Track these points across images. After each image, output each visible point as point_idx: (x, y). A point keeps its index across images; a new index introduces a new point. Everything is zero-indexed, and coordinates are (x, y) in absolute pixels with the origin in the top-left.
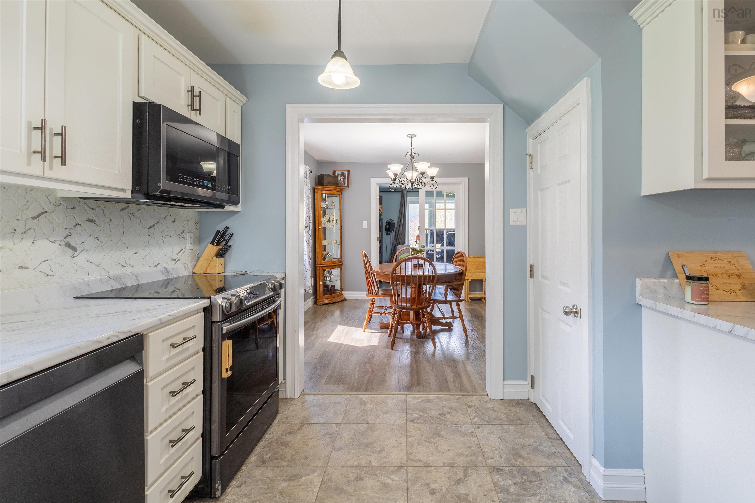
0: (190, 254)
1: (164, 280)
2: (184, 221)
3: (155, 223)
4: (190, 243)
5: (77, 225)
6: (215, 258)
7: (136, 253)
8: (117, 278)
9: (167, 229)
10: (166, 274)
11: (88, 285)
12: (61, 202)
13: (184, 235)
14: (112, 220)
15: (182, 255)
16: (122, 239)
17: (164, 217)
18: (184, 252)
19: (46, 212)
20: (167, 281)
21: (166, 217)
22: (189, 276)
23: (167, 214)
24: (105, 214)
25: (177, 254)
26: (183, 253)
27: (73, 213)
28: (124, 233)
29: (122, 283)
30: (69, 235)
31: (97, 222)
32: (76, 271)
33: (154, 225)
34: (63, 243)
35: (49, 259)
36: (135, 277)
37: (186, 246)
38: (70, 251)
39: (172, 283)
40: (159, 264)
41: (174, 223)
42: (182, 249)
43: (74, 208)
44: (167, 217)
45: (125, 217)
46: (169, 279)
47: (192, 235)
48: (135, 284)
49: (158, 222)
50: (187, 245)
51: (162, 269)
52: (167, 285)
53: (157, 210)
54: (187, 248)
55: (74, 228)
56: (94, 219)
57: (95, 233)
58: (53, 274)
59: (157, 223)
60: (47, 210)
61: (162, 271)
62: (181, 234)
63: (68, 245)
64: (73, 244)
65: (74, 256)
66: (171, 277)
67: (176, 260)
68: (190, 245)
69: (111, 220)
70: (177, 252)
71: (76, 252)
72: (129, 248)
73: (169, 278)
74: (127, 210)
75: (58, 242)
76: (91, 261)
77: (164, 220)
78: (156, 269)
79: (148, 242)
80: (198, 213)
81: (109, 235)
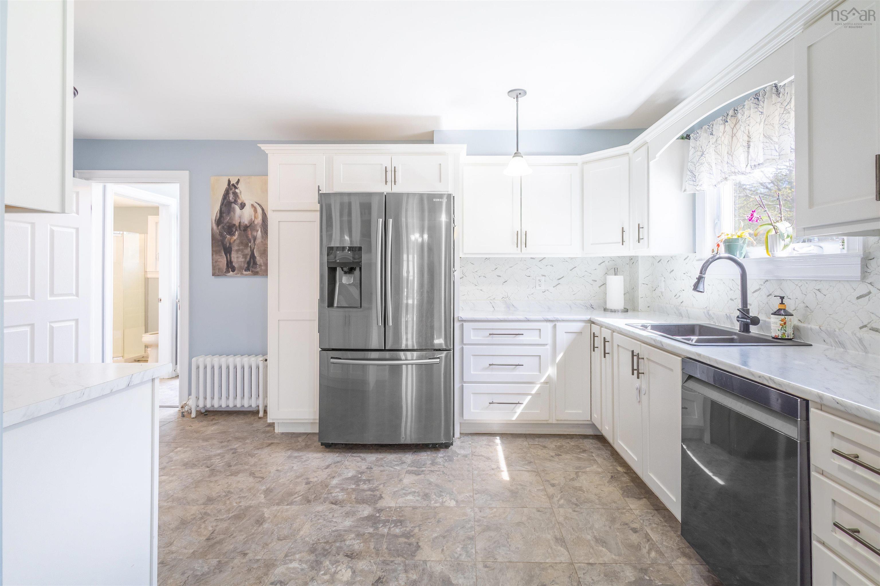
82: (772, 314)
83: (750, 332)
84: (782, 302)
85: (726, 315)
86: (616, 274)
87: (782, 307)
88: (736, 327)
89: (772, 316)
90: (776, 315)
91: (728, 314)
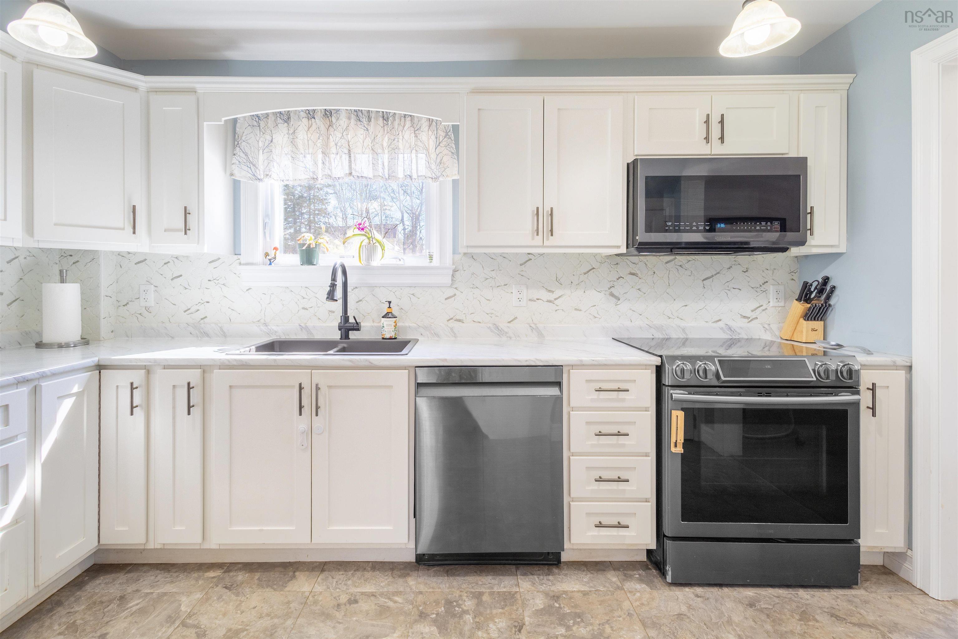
0: (779, 312)
1: (725, 338)
2: (766, 271)
3: (714, 274)
4: (775, 298)
5: (619, 278)
6: (802, 320)
7: (686, 306)
8: (659, 328)
9: (733, 281)
10: (729, 333)
11: (628, 330)
12: (606, 260)
13: (764, 287)
14: (656, 272)
15: (761, 313)
16: (667, 291)
17: (728, 267)
18: (766, 309)
19: (594, 268)
20: (731, 341)
21: (731, 267)
22: (773, 342)
23: (734, 263)
24: (647, 267)
25: (752, 311)
26: (763, 310)
27: (616, 268)
28: (670, 285)
29: (665, 334)
30: (613, 287)
31: (640, 275)
32: (620, 317)
33: (713, 276)
34: (608, 293)
35: (597, 305)
36: (681, 330)
37: (769, 302)
38: (614, 300)
39: (739, 344)
40: (720, 320)
41: (746, 274)
42: (762, 306)
43: (617, 264)
44: (733, 266)
45: (671, 269)
46: (735, 339)
47: (781, 288)
48: (682, 337)
49: (718, 273)
50: (771, 301)
51: (724, 326)
52: (731, 345)
53: (716, 260)
54: (771, 304)
55: (617, 281)
56: (636, 272)
57: (637, 285)
58: (600, 317)
59: (715, 275)
60: (595, 267)
61: (722, 329)
62: (759, 286)
63: (612, 295)
64: (616, 294)
65: (618, 304)
66: (738, 337)
67: (751, 318)
68: (775, 300)
69: (654, 273)
70: (752, 309)
71: (619, 301)
72: (676, 300)
73: (734, 337)
74: (673, 262)
75: (603, 292)
76: (634, 310)
77: (727, 270)
78: (715, 325)
79: (702, 294)
80: (796, 259)
81: (652, 287)
82: (383, 317)
83: (350, 339)
84: (390, 306)
85: (300, 326)
86: (62, 281)
87: (389, 310)
88: (337, 335)
89: (383, 319)
90: (386, 318)
91: (302, 325)
